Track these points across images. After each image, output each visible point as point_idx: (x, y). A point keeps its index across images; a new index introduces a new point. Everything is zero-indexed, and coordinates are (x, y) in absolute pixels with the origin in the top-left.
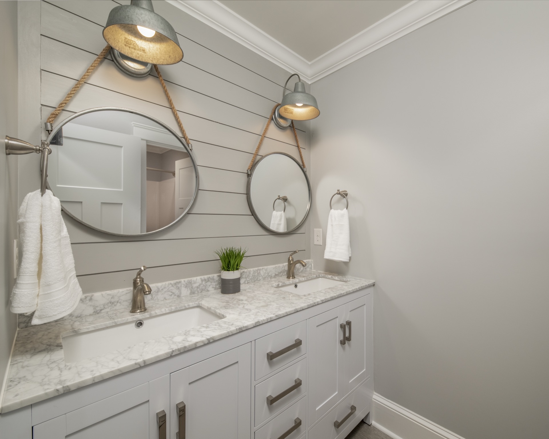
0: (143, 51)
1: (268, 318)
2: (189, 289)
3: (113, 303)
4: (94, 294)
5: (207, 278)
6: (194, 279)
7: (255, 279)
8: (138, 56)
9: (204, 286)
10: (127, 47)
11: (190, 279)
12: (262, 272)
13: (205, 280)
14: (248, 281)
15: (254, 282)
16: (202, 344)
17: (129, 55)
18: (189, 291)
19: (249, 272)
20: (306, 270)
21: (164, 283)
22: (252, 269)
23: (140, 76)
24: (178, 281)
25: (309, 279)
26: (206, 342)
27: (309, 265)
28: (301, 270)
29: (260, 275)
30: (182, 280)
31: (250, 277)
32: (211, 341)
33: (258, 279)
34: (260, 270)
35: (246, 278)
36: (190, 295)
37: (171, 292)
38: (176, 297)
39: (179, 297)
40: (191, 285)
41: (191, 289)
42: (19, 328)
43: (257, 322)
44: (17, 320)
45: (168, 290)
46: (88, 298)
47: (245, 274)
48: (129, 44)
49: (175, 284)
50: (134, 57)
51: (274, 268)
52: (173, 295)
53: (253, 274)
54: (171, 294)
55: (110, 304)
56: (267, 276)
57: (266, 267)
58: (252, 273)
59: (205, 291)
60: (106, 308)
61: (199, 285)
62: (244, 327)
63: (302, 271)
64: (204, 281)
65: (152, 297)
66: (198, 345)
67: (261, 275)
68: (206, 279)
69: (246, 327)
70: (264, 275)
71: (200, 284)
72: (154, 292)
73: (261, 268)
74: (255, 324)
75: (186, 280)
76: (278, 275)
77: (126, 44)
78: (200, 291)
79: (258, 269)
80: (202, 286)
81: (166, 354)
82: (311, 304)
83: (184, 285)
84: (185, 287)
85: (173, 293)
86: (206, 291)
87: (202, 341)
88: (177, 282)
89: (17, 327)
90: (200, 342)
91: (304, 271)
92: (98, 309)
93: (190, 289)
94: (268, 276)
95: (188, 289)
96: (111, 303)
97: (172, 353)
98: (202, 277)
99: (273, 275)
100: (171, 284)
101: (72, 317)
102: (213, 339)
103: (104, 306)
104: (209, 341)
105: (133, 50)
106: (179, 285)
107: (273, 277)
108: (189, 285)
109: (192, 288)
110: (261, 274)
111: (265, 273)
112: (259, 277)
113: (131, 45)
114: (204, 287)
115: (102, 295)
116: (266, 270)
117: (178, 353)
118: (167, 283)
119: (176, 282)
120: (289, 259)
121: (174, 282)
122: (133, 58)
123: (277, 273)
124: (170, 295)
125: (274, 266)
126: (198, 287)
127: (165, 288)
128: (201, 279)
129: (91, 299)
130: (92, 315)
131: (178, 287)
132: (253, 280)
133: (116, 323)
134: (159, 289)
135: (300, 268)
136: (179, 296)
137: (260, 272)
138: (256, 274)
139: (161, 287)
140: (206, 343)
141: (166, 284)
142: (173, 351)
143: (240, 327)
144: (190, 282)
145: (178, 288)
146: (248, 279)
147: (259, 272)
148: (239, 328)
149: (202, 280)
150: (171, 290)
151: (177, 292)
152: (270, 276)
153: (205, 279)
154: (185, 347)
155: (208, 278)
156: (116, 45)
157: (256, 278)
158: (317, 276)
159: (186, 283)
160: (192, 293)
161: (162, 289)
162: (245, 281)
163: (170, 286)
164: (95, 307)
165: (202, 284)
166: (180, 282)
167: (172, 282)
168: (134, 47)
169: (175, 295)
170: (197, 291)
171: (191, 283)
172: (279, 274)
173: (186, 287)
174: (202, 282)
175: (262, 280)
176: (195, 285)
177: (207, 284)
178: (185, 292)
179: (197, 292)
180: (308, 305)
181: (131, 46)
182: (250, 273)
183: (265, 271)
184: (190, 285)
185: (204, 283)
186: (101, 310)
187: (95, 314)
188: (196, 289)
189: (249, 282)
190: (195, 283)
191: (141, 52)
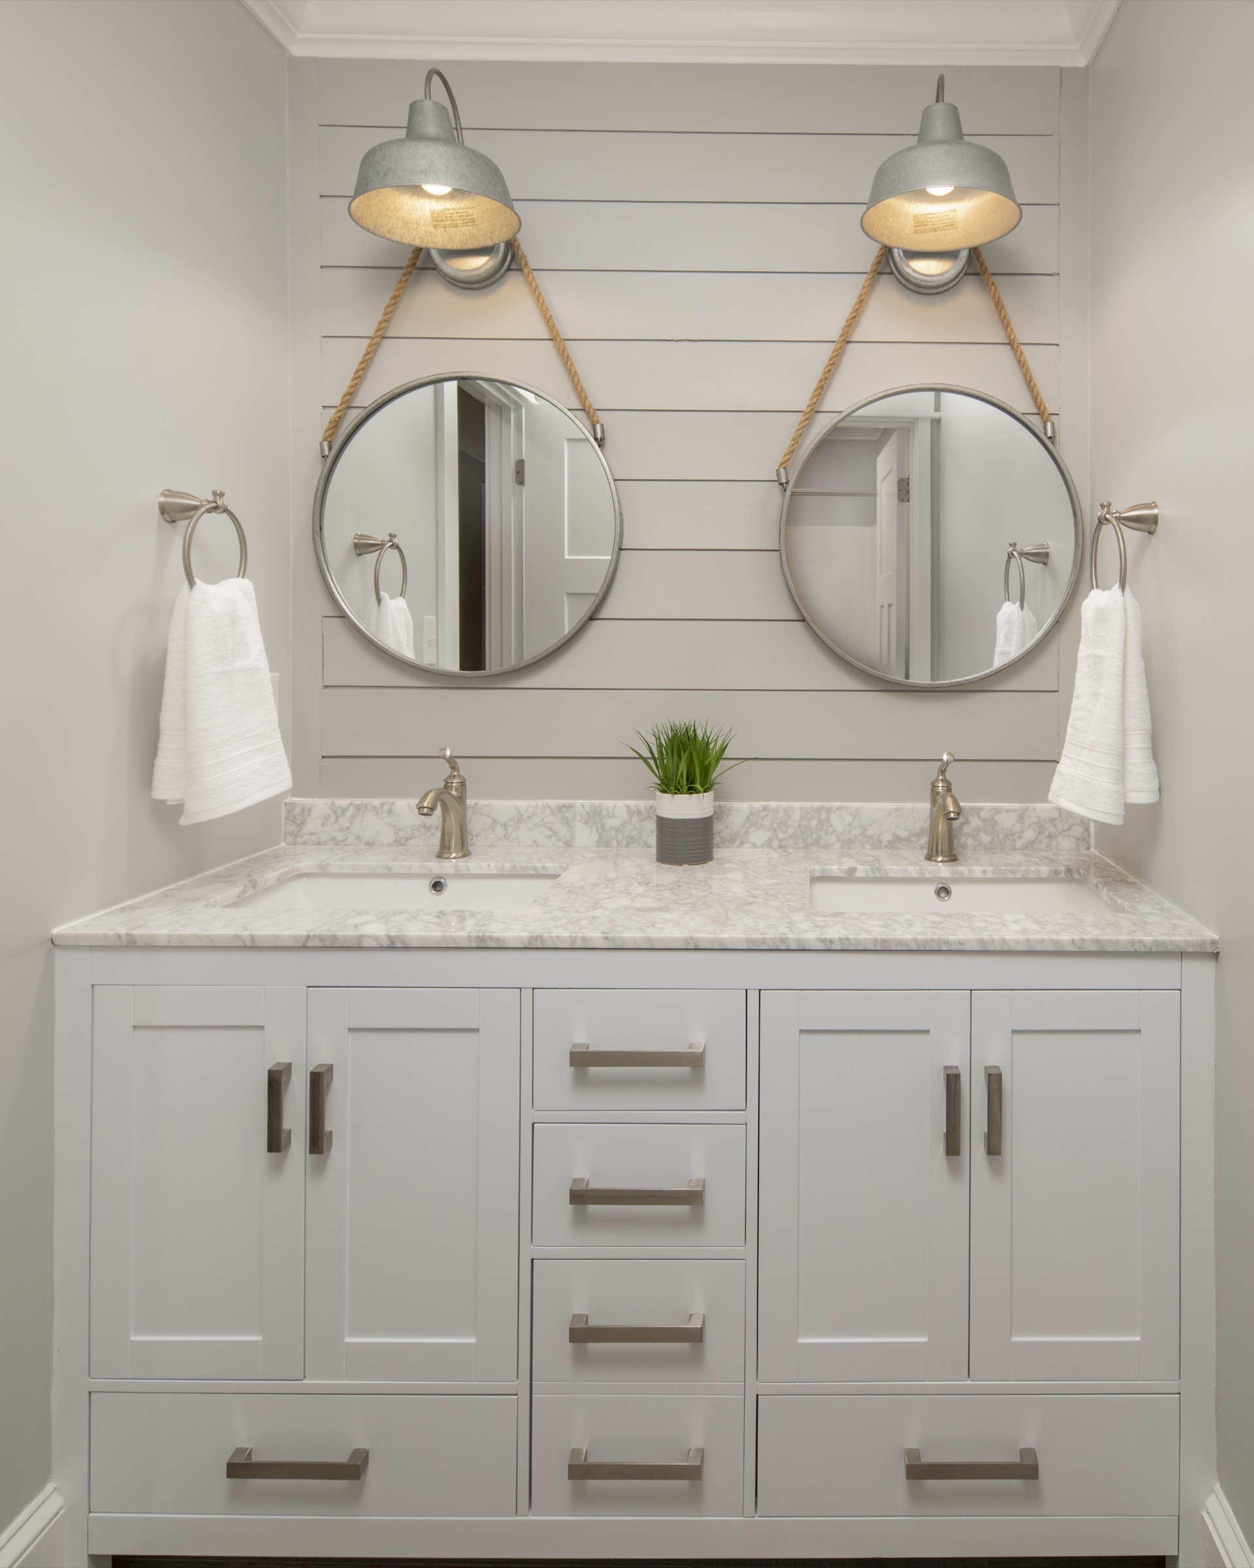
0: (473, 222)
1: (574, 935)
2: (594, 830)
3: (428, 828)
4: (396, 800)
5: (645, 808)
6: (609, 804)
7: (810, 841)
8: (465, 238)
9: (635, 829)
10: (439, 230)
11: (597, 802)
12: (835, 820)
13: (639, 812)
14: (780, 841)
15: (805, 848)
16: (375, 944)
17: (446, 245)
18: (595, 837)
19: (786, 811)
20: (1054, 844)
21: (533, 803)
22: (797, 805)
23: (487, 282)
24: (567, 802)
25: (1011, 876)
26: (386, 943)
27: (1073, 824)
28: (1024, 841)
29: (830, 830)
30: (578, 803)
31: (791, 831)
32: (398, 945)
33: (822, 843)
34: (829, 810)
35: (774, 830)
36: (597, 847)
37: (550, 829)
38: (561, 844)
39: (569, 846)
40: (600, 820)
41: (600, 831)
42: (285, 842)
43: (537, 937)
44: (283, 826)
45: (542, 820)
46: (386, 808)
47: (770, 815)
48: (442, 220)
49: (560, 808)
50: (457, 246)
51: (889, 815)
52: (554, 838)
53: (801, 820)
54: (549, 833)
55: (423, 830)
56: (857, 836)
57: (854, 805)
58: (796, 816)
59: (639, 844)
60: (416, 837)
61: (624, 824)
62: (491, 938)
63: (1032, 843)
64: (636, 815)
65: (507, 833)
66: (366, 944)
67: (834, 831)
68: (642, 809)
69: (498, 940)
70: (844, 832)
71: (625, 822)
72: (511, 820)
73: (835, 804)
74: (530, 942)
75: (588, 803)
76: (908, 840)
77: (436, 223)
78: (624, 843)
79: (821, 808)
80: (629, 827)
81: (296, 937)
82: (764, 941)
83: (581, 815)
84: (584, 821)
85: (555, 833)
86: (643, 847)
87: (376, 938)
88: (564, 806)
89: (283, 841)
90: (369, 936)
91: (1042, 846)
92: (402, 834)
93: (597, 829)
94: (861, 838)
95: (591, 828)
96: (424, 827)
97: (307, 941)
98: (632, 803)
99: (886, 837)
100: (549, 807)
101: (360, 841)
102: (403, 942)
103: (412, 831)
104: (392, 943)
105: (453, 230)
106: (569, 815)
107: (884, 844)
108: (594, 818)
109: (602, 827)
110: (831, 826)
111: (850, 824)
112: (827, 833)
113: (446, 220)
114: (636, 832)
115: (409, 805)
116: (856, 814)
117: (319, 944)
118: (541, 802)
119: (561, 804)
120: (934, 787)
121: (558, 804)
122: (455, 248)
123: (903, 834)
124: (547, 837)
125: (891, 806)
126: (618, 830)
127: (535, 814)
128: (628, 807)
129: (390, 811)
130: (392, 845)
131: (566, 818)
132: (800, 841)
133: (390, 870)
134: (522, 816)
135: (1022, 832)
136: (568, 844)
137: (828, 819)
138: (814, 823)
139: (526, 811)
140: (385, 945)
141: (537, 805)
142: (309, 936)
143: (481, 934)
144: (598, 810)
145: (567, 822)
146: (781, 835)
147: (823, 816)
148: (478, 937)
149: (631, 813)
150: (549, 822)
151: (563, 831)
152: (871, 837)
153: (638, 809)
154: (335, 937)
155: (648, 808)
156: (414, 236)
157: (815, 836)
158: (1056, 872)
159: (587, 813)
160: (603, 842)
161: (529, 817)
162: (770, 840)
163: (548, 811)
164: (397, 830)
165: (630, 823)
166: (571, 806)
167: (553, 803)
168: (454, 222)
169: (559, 840)
170: (617, 840)
171: (599, 813)
172: (913, 839)
173: (587, 822)
174: (631, 818)
175: (837, 846)
176: (611, 823)
177: (643, 824)
178: (584, 836)
179: (615, 843)
180: (748, 940)
181: (448, 223)
182: (789, 817)
183: (848, 819)
184: (598, 820)
185: (635, 819)
186: (407, 839)
187: (397, 845)
188: (613, 833)
189: (784, 843)
190: (611, 815)
191: (468, 228)
